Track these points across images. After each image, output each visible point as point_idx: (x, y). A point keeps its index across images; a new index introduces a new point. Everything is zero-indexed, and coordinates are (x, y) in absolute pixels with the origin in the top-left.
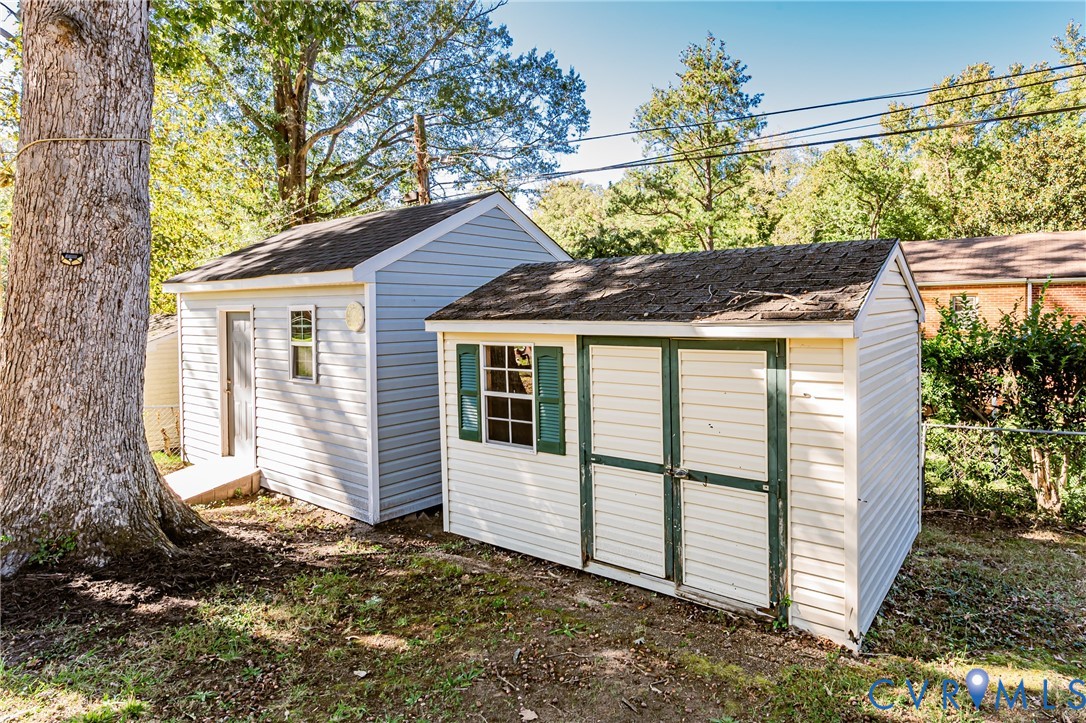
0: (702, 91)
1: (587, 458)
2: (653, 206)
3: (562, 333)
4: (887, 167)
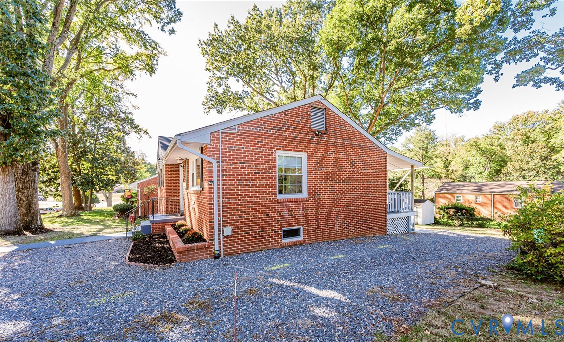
4: (492, 145)
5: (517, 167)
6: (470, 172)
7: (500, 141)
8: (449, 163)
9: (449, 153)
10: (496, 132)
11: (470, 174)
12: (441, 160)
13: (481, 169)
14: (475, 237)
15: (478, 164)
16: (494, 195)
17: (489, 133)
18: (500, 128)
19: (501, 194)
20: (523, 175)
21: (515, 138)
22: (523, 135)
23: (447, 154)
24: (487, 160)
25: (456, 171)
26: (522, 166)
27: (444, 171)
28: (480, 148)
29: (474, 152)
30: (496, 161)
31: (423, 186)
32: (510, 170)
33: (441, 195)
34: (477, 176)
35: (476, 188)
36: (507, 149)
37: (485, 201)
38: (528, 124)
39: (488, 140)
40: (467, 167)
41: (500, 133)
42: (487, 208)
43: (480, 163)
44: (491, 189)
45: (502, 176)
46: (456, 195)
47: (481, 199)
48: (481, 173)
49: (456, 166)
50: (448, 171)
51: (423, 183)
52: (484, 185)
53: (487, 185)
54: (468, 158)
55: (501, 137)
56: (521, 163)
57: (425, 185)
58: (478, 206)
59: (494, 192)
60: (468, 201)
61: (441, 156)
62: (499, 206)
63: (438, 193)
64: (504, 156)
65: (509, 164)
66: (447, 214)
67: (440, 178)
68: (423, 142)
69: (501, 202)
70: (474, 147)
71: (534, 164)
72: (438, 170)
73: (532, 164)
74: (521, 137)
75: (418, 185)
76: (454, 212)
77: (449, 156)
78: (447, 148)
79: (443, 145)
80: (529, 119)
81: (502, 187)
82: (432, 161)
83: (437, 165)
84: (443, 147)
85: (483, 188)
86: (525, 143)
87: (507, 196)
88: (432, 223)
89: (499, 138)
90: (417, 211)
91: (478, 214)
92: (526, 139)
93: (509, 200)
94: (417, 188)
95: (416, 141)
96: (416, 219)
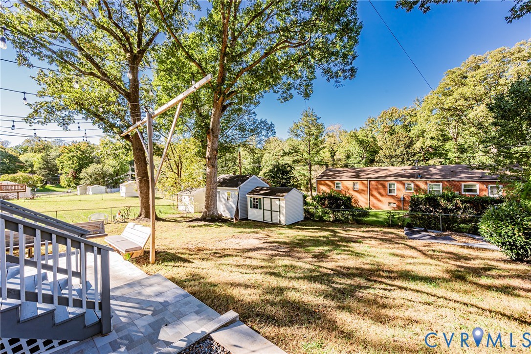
0: (306, 123)
1: (264, 210)
2: (293, 154)
3: (261, 197)
4: (367, 137)
5: (387, 155)
6: (351, 161)
7: (373, 133)
8: (335, 153)
9: (334, 143)
10: (371, 125)
11: (351, 163)
12: (328, 150)
13: (359, 159)
14: (352, 228)
16: (370, 181)
17: (364, 126)
18: (373, 121)
19: (377, 180)
20: (392, 162)
21: (384, 130)
22: (390, 128)
23: (333, 145)
24: (364, 150)
25: (340, 160)
26: (391, 154)
27: (331, 160)
28: (358, 139)
29: (354, 143)
30: (370, 152)
31: (310, 173)
32: (382, 158)
33: (322, 182)
35: (354, 174)
36: (378, 140)
37: (362, 187)
38: (393, 119)
39: (364, 132)
40: (348, 157)
41: (373, 126)
42: (363, 195)
43: (358, 153)
44: (367, 174)
45: (375, 164)
46: (336, 182)
47: (359, 186)
48: (359, 162)
49: (340, 155)
50: (334, 160)
51: (310, 170)
52: (361, 171)
53: (364, 171)
54: (349, 148)
55: (373, 129)
56: (390, 151)
57: (312, 172)
58: (355, 194)
59: (370, 178)
60: (347, 187)
61: (329, 146)
62: (375, 193)
63: (320, 180)
64: (376, 146)
65: (381, 152)
66: (321, 207)
67: (327, 166)
68: (309, 127)
69: (377, 189)
70: (354, 138)
71: (400, 152)
72: (326, 160)
73: (398, 152)
74: (388, 130)
75: (305, 172)
76: (329, 203)
77: (334, 147)
78: (333, 139)
79: (330, 136)
80: (393, 115)
81: (377, 172)
82: (318, 148)
83: (326, 154)
84: (330, 138)
85: (360, 174)
86: (391, 135)
87: (382, 182)
88: (301, 220)
89: (372, 131)
90: (280, 205)
91: (356, 202)
92: (392, 132)
93: (384, 186)
94: (305, 176)
95: (303, 126)
96: (278, 217)
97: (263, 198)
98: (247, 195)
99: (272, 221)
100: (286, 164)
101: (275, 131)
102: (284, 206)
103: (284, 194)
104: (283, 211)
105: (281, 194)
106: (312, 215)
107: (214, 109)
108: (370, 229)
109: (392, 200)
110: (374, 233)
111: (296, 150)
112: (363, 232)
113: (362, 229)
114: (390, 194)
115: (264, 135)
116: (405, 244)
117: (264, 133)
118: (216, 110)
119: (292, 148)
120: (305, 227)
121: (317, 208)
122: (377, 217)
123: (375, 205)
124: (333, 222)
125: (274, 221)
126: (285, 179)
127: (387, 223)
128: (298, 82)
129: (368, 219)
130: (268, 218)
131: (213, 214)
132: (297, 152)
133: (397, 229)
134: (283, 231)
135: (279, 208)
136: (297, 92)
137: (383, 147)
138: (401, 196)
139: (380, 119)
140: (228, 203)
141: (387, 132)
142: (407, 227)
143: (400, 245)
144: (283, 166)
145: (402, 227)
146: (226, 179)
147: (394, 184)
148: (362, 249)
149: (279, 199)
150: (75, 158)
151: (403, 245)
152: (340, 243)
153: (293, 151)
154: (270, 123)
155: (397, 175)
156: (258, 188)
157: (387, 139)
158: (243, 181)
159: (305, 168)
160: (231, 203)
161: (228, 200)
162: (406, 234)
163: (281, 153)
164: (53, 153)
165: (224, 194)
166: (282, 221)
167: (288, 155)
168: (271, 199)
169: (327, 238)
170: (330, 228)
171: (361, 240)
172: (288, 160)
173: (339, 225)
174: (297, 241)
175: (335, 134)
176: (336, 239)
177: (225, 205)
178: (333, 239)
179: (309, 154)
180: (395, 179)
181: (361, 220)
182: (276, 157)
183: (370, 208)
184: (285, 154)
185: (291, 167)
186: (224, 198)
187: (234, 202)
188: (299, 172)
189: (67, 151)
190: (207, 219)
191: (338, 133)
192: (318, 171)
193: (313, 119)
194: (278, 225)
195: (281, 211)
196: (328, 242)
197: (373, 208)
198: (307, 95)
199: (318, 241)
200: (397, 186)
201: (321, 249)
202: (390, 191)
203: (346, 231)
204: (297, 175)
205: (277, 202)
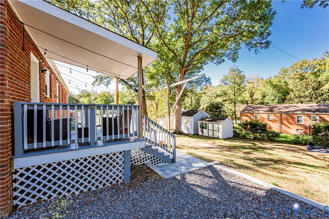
0: (232, 76)
1: (208, 130)
2: (223, 96)
4: (280, 82)
5: (297, 95)
6: (267, 99)
7: (285, 79)
8: (253, 94)
9: (253, 88)
10: (283, 73)
11: (266, 101)
12: (248, 92)
13: (273, 98)
14: (267, 143)
15: (271, 95)
16: (281, 114)
17: (278, 74)
18: (285, 71)
19: (287, 113)
20: (301, 100)
21: (295, 77)
22: (300, 75)
23: (252, 88)
24: (277, 92)
25: (257, 99)
26: (300, 94)
27: (250, 99)
28: (272, 84)
29: (269, 87)
30: (282, 93)
31: (235, 108)
32: (292, 97)
33: (244, 114)
34: (270, 102)
35: (269, 109)
36: (290, 84)
37: (275, 118)
38: (303, 68)
39: (277, 79)
40: (264, 97)
41: (285, 74)
42: (276, 124)
43: (272, 93)
44: (279, 109)
45: (286, 101)
46: (255, 114)
47: (272, 117)
48: (273, 101)
49: (258, 96)
50: (252, 99)
51: (235, 106)
52: (274, 107)
53: (276, 107)
54: (265, 91)
55: (285, 77)
56: (299, 92)
57: (236, 107)
58: (269, 123)
59: (281, 112)
60: (263, 118)
61: (248, 89)
62: (285, 122)
63: (242, 113)
64: (288, 89)
65: (291, 93)
66: (245, 129)
67: (247, 103)
68: (235, 78)
69: (287, 120)
70: (269, 83)
71: (308, 93)
72: (246, 99)
73: (307, 93)
74: (298, 76)
75: (231, 108)
76: (250, 128)
77: (253, 90)
78: (252, 85)
79: (249, 83)
80: (303, 65)
81: (288, 108)
82: (241, 92)
83: (246, 96)
84: (249, 84)
85: (273, 109)
86: (301, 80)
87: (291, 115)
88: (231, 137)
89: (284, 78)
90: (218, 127)
91: (270, 128)
92: (302, 78)
93: (293, 118)
94: (231, 110)
95: (230, 78)
96: (218, 134)
97: (208, 123)
98: (198, 121)
99: (213, 136)
100: (218, 103)
101: (211, 82)
102: (221, 128)
103: (221, 121)
104: (221, 131)
105: (219, 121)
106: (238, 134)
107: (180, 75)
108: (280, 144)
109: (300, 128)
110: (282, 146)
111: (225, 94)
112: (275, 145)
113: (274, 144)
114: (298, 123)
115: (204, 85)
116: (304, 153)
117: (204, 83)
118: (181, 75)
119: (222, 92)
120: (234, 141)
121: (242, 130)
122: (286, 138)
123: (285, 131)
124: (253, 139)
125: (215, 136)
126: (218, 112)
127: (294, 142)
128: (228, 52)
129: (279, 139)
130: (211, 134)
131: (180, 131)
132: (226, 95)
133: (301, 146)
134: (221, 141)
135: (218, 129)
136: (228, 58)
137: (294, 89)
138: (308, 125)
139: (291, 69)
140: (186, 125)
141: (298, 78)
142: (309, 145)
143: (301, 153)
144: (216, 104)
145: (305, 145)
146: (185, 112)
147: (302, 116)
148: (273, 152)
149: (218, 124)
150: (103, 100)
151: (302, 153)
152: (259, 149)
153: (223, 94)
154: (208, 77)
155: (304, 110)
156: (204, 117)
157: (297, 83)
158: (195, 113)
159: (231, 105)
160: (188, 125)
161: (186, 123)
162: (307, 149)
163: (215, 95)
164: (93, 98)
165: (184, 120)
166: (219, 136)
167: (220, 97)
168: (213, 123)
169: (250, 146)
170: (251, 142)
171: (273, 149)
172: (219, 100)
173: (258, 141)
174: (232, 146)
175: (254, 81)
176: (256, 147)
177: (185, 126)
178: (254, 147)
179: (234, 95)
180: (302, 113)
181: (273, 139)
182: (210, 97)
183: (281, 133)
184: (218, 96)
185: (222, 105)
186: (184, 122)
187: (190, 125)
188: (228, 107)
189: (100, 97)
190: (177, 133)
191: (256, 80)
192: (240, 107)
193: (237, 73)
194: (218, 138)
195: (219, 131)
196: (251, 148)
197: (283, 133)
198: (234, 60)
199: (245, 147)
200: (303, 118)
201: (247, 150)
202: (298, 121)
203: (262, 144)
204: (226, 109)
205: (217, 125)
